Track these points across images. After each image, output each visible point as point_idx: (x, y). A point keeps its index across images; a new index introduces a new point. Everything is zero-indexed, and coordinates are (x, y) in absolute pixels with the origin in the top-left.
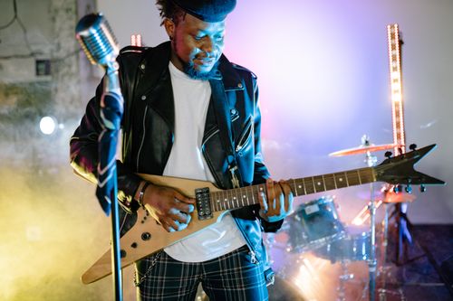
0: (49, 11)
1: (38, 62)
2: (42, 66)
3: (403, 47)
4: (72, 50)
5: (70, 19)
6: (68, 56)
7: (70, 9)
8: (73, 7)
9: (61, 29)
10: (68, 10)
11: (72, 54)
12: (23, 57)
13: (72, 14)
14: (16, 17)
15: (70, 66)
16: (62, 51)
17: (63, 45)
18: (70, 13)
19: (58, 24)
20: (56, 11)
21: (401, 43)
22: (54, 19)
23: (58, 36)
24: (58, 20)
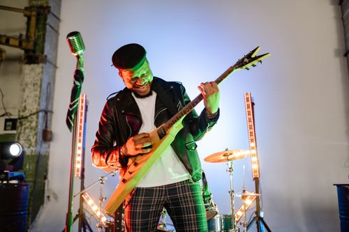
0: (21, 85)
1: (7, 121)
2: (10, 123)
3: (255, 106)
4: (34, 111)
5: (35, 90)
6: (31, 115)
7: (37, 84)
8: (39, 83)
9: (28, 97)
10: (34, 85)
11: (34, 114)
15: (31, 122)
16: (27, 111)
17: (28, 107)
18: (36, 87)
19: (27, 93)
20: (27, 85)
21: (253, 104)
22: (24, 90)
23: (25, 101)
24: (27, 90)
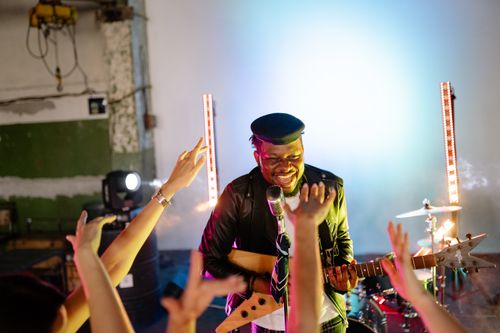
0: (105, 54)
1: (91, 101)
2: (95, 105)
4: (128, 91)
5: (125, 61)
6: (124, 97)
7: (125, 52)
8: (128, 49)
9: (116, 71)
10: (123, 53)
11: (129, 96)
12: (75, 95)
13: (127, 56)
14: (77, 64)
15: (127, 107)
16: (118, 92)
17: (119, 86)
18: (125, 56)
19: (114, 66)
20: (111, 54)
21: (453, 97)
22: (109, 62)
23: (114, 78)
24: (113, 62)
